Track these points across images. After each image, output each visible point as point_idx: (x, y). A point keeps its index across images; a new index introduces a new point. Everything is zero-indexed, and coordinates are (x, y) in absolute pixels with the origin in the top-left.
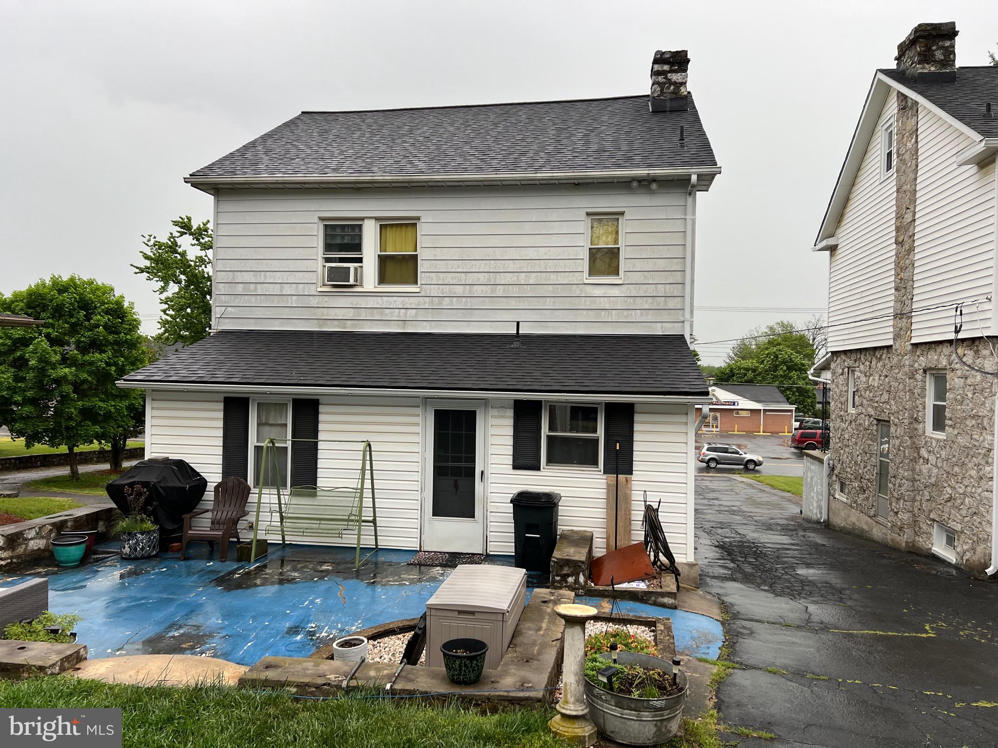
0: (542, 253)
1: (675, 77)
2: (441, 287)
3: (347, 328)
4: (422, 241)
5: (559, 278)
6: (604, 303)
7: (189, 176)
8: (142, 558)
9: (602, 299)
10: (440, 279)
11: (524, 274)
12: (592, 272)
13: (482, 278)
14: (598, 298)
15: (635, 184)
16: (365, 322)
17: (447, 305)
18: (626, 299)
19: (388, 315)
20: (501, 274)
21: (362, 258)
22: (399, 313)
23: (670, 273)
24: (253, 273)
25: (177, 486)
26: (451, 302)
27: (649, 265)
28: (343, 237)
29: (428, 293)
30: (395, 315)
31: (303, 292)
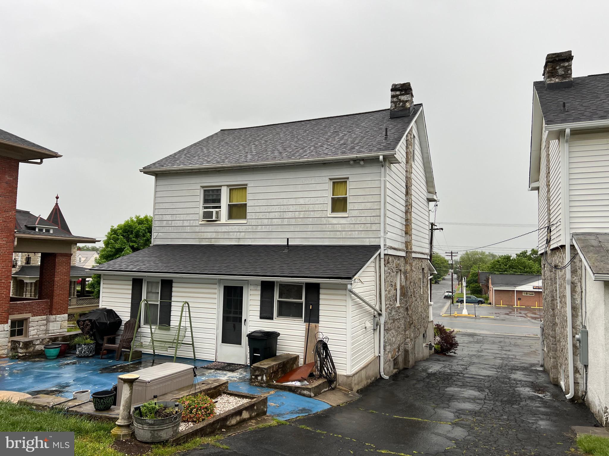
0: (307, 201)
1: (403, 98)
2: (257, 220)
3: (212, 243)
4: (249, 197)
5: (315, 214)
6: (339, 228)
7: (142, 169)
8: (84, 357)
9: (338, 225)
10: (256, 216)
11: (298, 212)
12: (333, 210)
13: (277, 215)
14: (335, 225)
15: (352, 162)
16: (220, 239)
17: (260, 230)
18: (350, 225)
19: (232, 235)
20: (287, 212)
21: (221, 206)
22: (237, 234)
23: (373, 210)
24: (171, 215)
25: (104, 322)
26: (262, 228)
27: (362, 206)
28: (213, 195)
29: (251, 223)
30: (234, 235)
31: (193, 224)
